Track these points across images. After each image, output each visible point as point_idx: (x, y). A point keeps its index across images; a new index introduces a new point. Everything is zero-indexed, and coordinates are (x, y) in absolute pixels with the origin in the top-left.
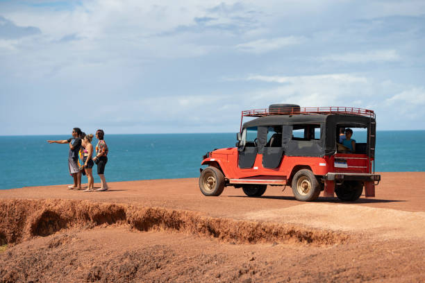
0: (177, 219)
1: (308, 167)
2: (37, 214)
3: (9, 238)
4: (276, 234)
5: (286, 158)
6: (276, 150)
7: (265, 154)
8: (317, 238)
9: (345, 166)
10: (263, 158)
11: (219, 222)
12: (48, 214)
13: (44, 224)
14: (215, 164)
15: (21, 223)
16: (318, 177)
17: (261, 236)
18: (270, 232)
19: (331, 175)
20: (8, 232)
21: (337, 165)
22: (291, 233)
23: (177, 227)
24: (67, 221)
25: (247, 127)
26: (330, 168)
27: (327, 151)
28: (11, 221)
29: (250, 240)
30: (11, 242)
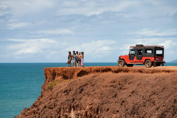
0: (127, 70)
1: (149, 60)
2: (79, 71)
3: (69, 78)
4: (159, 71)
5: (143, 57)
6: (140, 55)
7: (137, 57)
8: (171, 71)
9: (158, 59)
10: (137, 58)
11: (143, 69)
12: (82, 71)
13: (80, 74)
14: (123, 59)
15: (73, 74)
16: (152, 62)
17: (155, 72)
18: (157, 71)
19: (155, 61)
20: (69, 76)
21: (156, 59)
22: (163, 71)
23: (128, 72)
24: (88, 72)
25: (132, 50)
26: (155, 60)
27: (154, 56)
28: (70, 73)
29: (152, 73)
30: (70, 79)
